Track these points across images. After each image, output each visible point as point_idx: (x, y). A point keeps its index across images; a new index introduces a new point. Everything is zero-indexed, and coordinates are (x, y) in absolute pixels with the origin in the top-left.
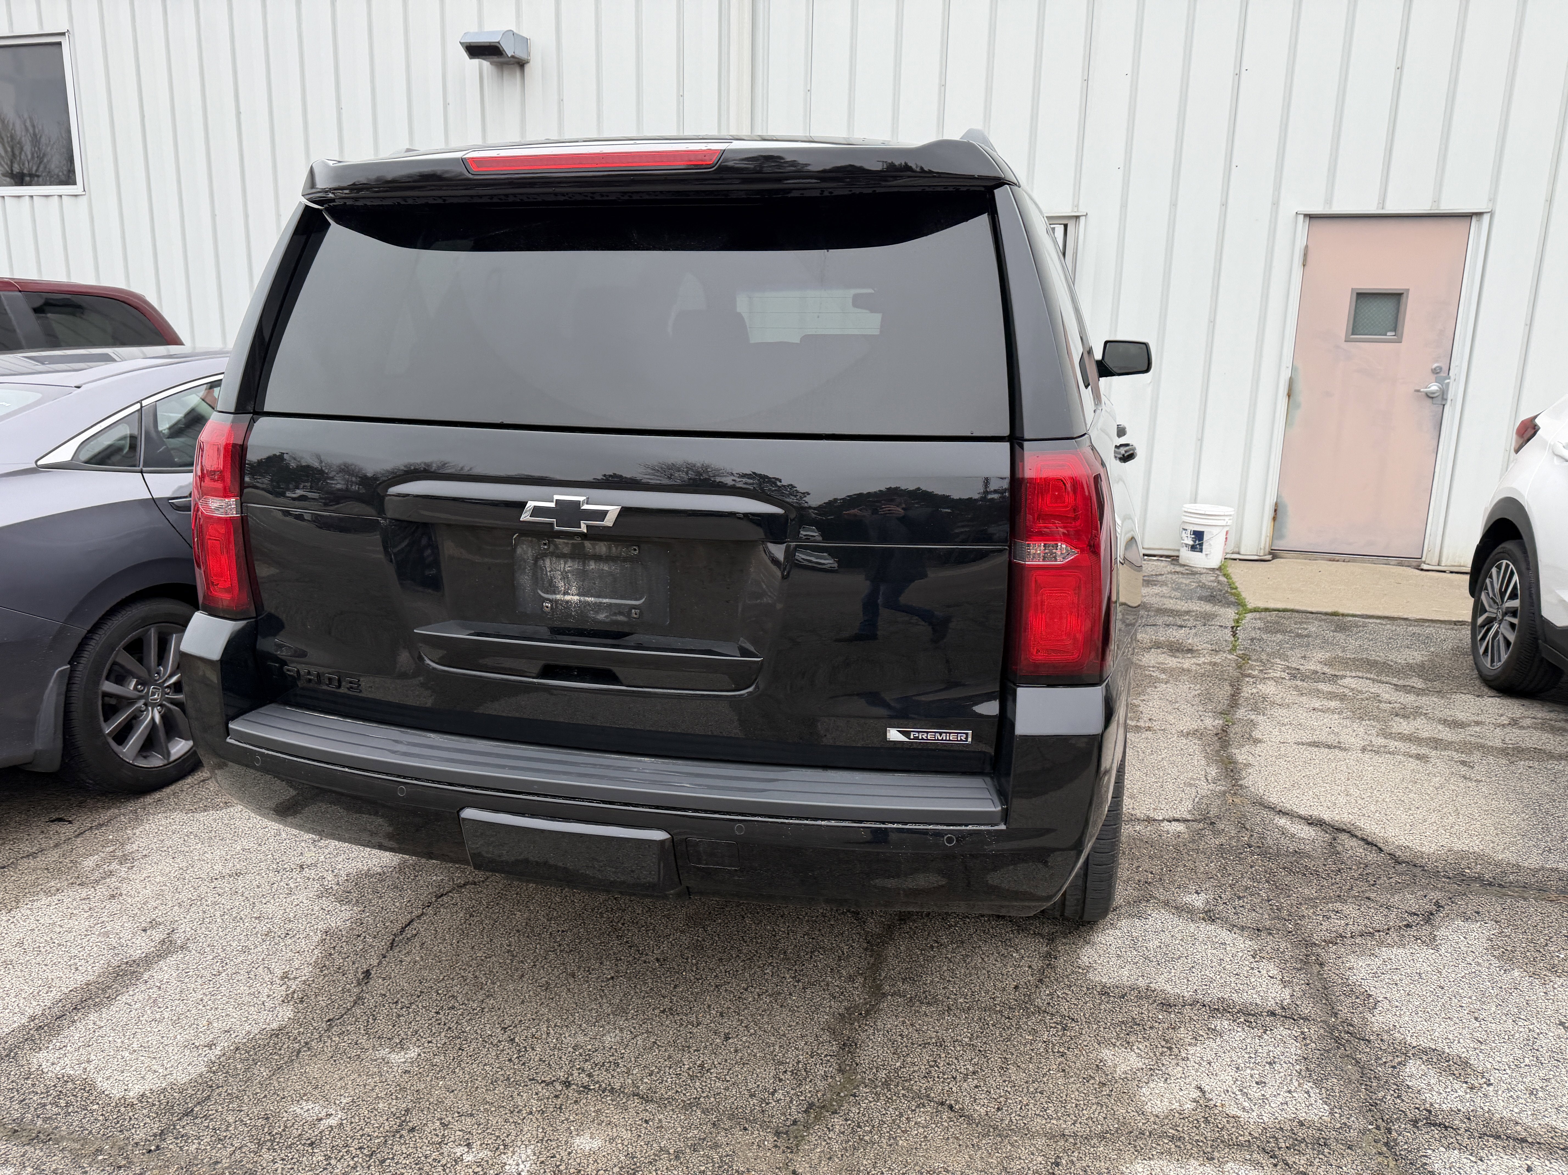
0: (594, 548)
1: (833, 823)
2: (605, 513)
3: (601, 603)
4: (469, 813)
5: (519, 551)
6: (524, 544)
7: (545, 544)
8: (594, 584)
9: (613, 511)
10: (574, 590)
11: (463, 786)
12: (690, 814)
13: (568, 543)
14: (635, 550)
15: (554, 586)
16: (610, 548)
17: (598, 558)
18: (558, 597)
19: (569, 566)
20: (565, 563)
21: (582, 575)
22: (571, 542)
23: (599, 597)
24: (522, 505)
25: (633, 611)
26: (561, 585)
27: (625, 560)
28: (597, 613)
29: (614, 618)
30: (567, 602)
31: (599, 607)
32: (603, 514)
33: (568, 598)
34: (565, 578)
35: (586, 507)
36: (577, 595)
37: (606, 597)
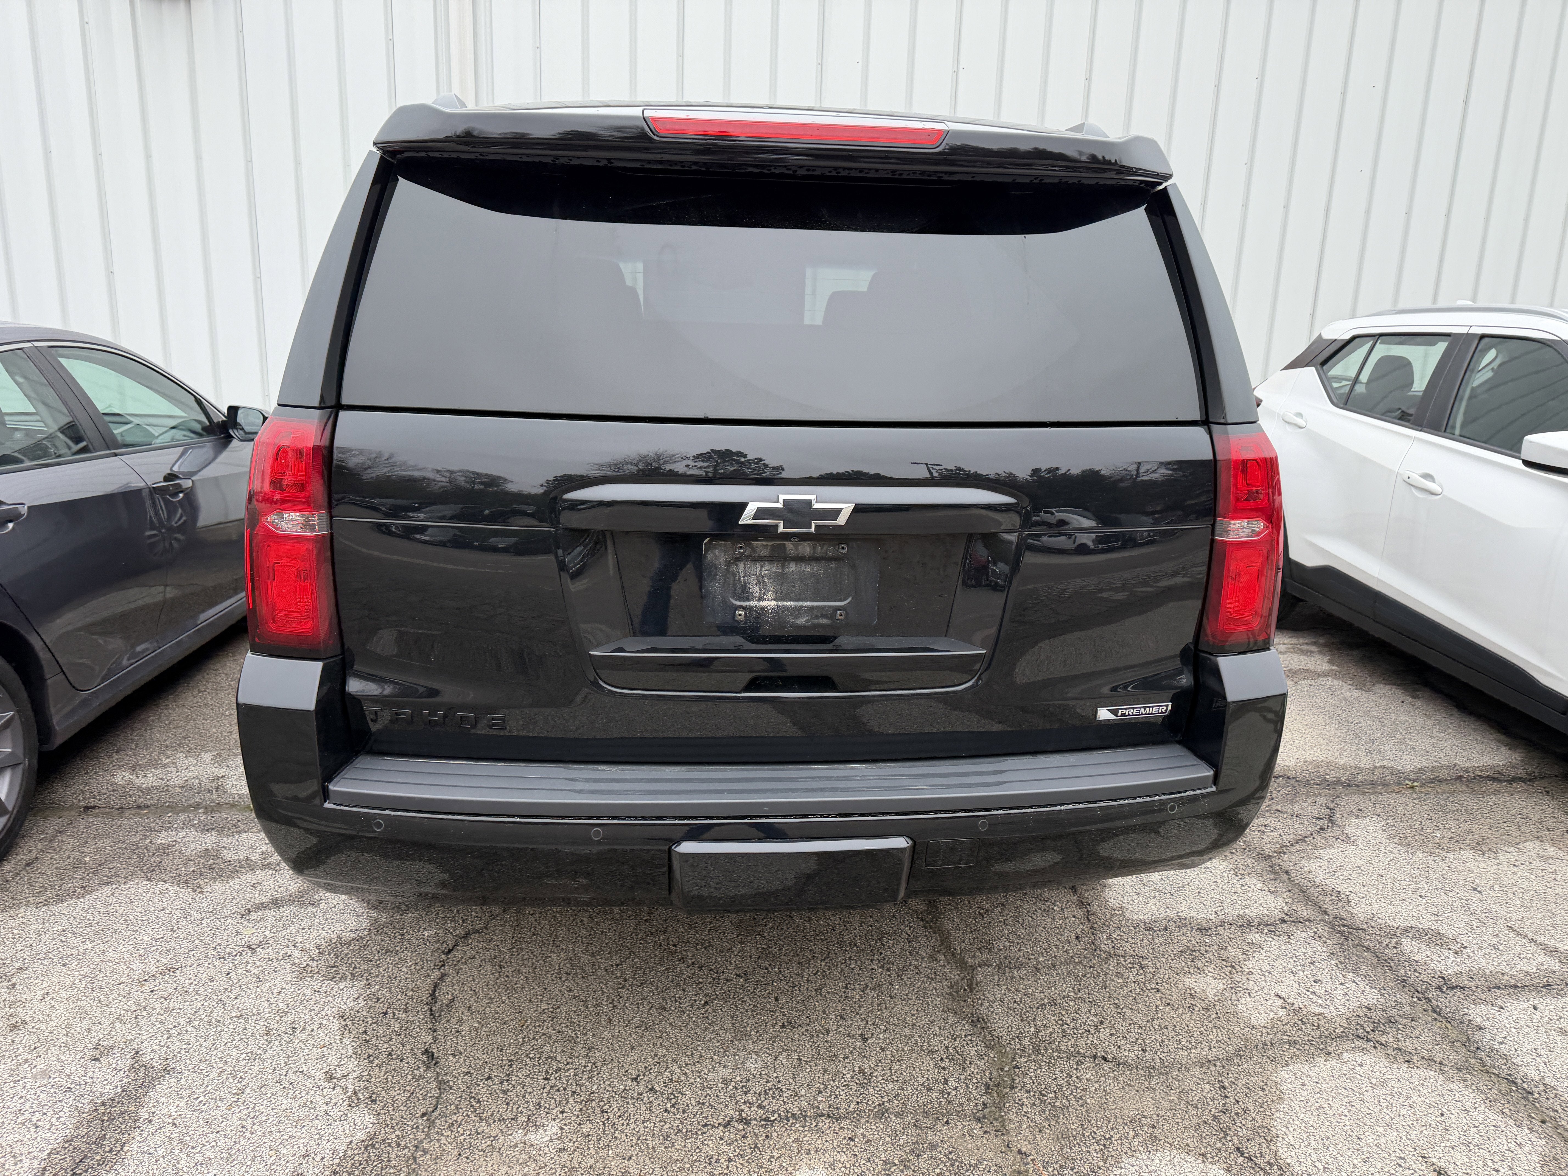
0: (797, 549)
1: (1071, 806)
2: (838, 512)
3: (802, 607)
4: (687, 847)
5: (710, 556)
6: (715, 548)
7: (741, 547)
8: (794, 586)
9: (847, 509)
10: (770, 595)
11: (675, 818)
12: (932, 816)
13: (767, 545)
14: (843, 548)
15: (748, 592)
16: (814, 548)
17: (800, 559)
18: (752, 603)
19: (766, 569)
20: (762, 567)
21: (781, 578)
22: (770, 544)
23: (799, 600)
24: (743, 506)
25: (838, 612)
26: (756, 590)
27: (831, 559)
28: (797, 617)
29: (816, 621)
30: (763, 608)
31: (798, 610)
32: (836, 513)
33: (763, 603)
34: (760, 581)
35: (816, 506)
36: (775, 600)
37: (807, 600)
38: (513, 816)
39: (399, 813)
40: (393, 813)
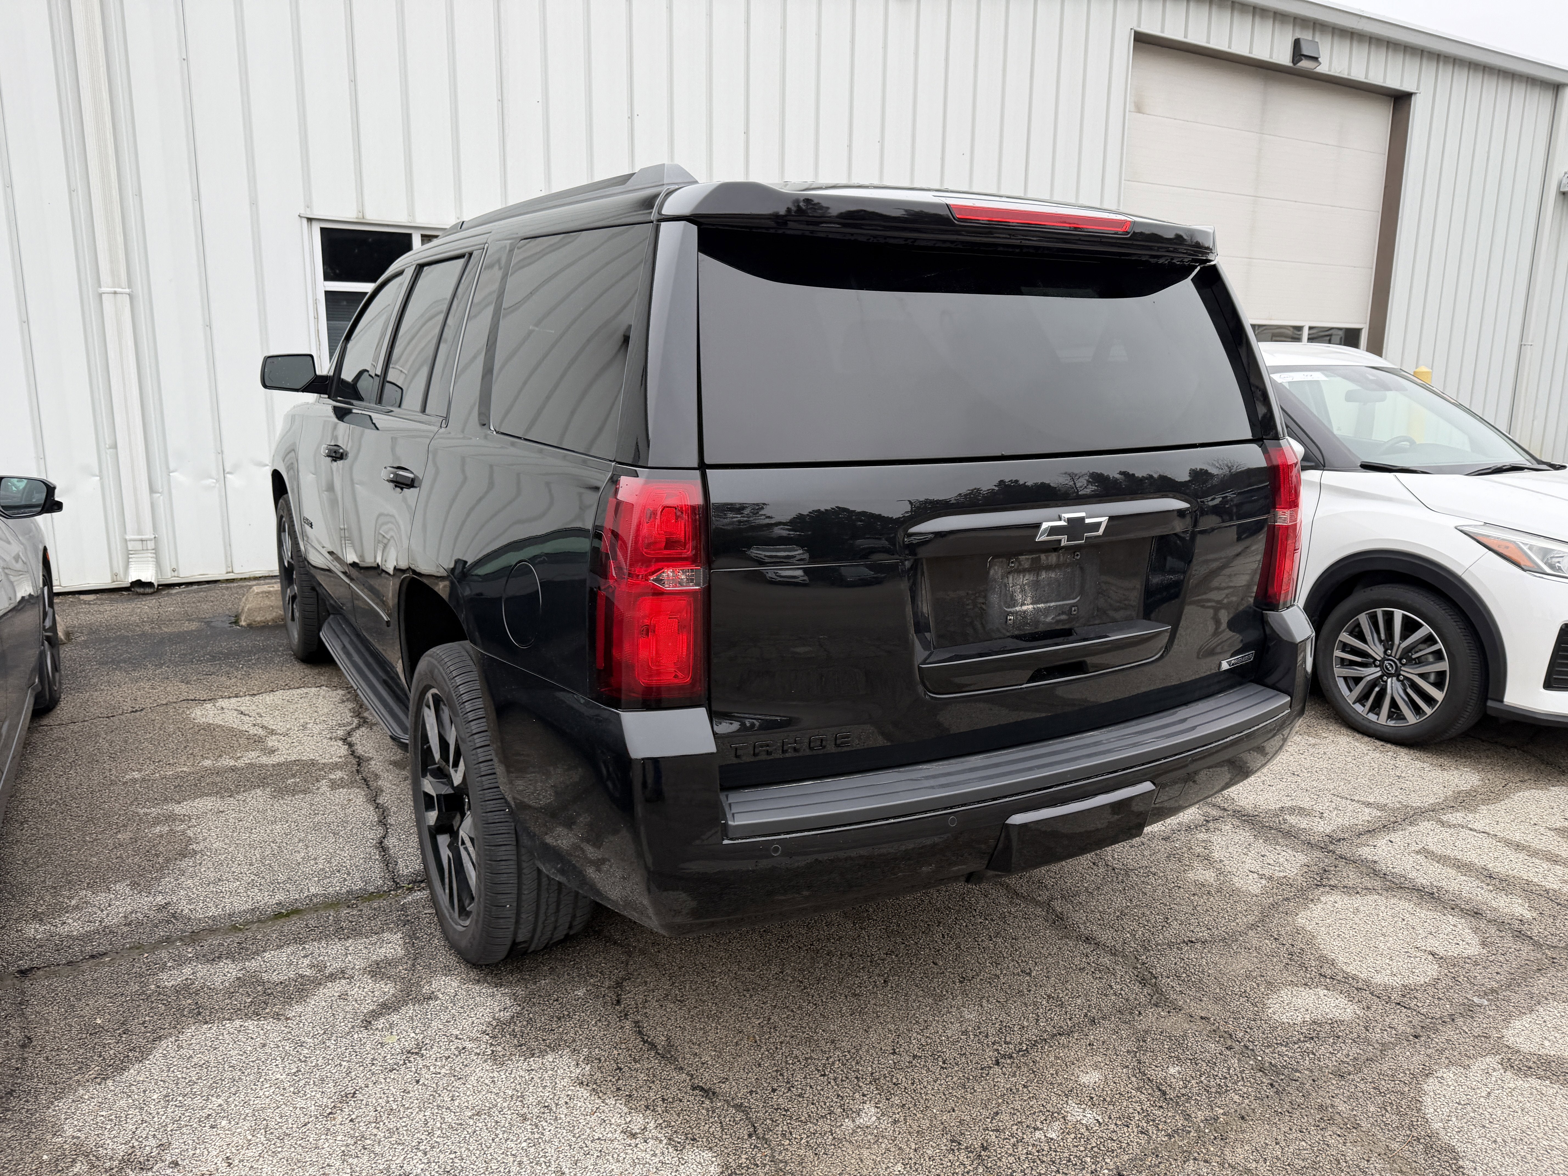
0: (1047, 559)
1: (1231, 738)
2: (1099, 524)
3: (1049, 607)
4: (1016, 819)
5: (992, 572)
6: (996, 565)
7: (1012, 562)
8: (1044, 591)
9: (1104, 522)
10: (1029, 600)
12: (1163, 761)
13: (1028, 559)
14: (1077, 555)
15: (1015, 600)
16: (1059, 557)
17: (1049, 568)
18: (1018, 608)
19: (1026, 579)
20: (1024, 577)
21: (1036, 585)
22: (1031, 557)
23: (1047, 602)
24: (1038, 526)
25: (1073, 609)
26: (1019, 597)
27: (1068, 565)
28: (1046, 616)
29: (1058, 618)
30: (1025, 612)
31: (1047, 611)
32: (1097, 525)
33: (1025, 608)
34: (1023, 590)
35: (1087, 521)
36: (1031, 604)
37: (1052, 601)
38: (887, 819)
39: (794, 835)
40: (788, 836)
